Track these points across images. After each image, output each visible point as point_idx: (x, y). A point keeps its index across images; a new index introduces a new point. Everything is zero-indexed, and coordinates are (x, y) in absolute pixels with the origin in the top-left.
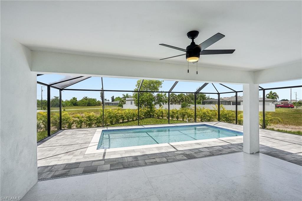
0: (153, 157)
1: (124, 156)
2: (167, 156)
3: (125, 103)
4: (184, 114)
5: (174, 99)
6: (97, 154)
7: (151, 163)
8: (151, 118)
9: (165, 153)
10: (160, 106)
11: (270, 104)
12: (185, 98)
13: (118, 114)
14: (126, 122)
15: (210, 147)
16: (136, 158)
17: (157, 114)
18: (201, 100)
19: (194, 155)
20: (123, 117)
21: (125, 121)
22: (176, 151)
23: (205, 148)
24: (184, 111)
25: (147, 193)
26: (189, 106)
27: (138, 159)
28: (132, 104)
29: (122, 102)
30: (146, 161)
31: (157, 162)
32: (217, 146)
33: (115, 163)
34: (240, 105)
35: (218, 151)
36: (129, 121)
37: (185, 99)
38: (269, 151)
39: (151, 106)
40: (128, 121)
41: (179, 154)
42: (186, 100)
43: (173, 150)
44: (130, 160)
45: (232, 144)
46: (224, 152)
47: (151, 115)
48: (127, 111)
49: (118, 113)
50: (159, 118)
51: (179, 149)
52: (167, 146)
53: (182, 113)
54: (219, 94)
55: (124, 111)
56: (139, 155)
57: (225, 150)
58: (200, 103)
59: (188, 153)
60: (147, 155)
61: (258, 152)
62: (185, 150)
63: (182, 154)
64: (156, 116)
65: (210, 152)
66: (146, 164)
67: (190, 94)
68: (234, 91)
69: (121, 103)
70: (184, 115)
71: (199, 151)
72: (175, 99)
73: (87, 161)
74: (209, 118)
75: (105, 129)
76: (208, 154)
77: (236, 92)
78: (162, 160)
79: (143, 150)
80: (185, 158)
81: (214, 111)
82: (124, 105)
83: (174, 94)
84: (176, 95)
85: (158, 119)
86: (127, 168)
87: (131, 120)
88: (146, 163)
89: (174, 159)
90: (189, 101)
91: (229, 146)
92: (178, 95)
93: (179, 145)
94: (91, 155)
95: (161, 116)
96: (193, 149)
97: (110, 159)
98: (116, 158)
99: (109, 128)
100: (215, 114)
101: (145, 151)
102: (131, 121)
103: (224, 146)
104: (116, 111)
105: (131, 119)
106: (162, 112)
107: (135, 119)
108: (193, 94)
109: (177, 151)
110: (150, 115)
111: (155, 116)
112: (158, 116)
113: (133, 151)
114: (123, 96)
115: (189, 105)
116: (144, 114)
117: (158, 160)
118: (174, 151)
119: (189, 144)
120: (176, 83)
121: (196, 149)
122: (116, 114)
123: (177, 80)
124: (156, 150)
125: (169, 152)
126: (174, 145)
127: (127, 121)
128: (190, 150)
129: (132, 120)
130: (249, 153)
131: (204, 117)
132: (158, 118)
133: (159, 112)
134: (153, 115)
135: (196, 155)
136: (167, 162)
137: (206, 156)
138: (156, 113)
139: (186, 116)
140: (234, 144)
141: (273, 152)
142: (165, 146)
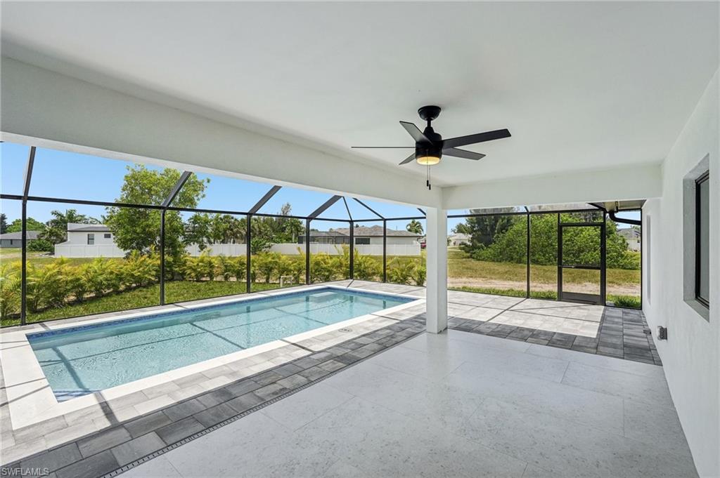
0: (269, 380)
1: (183, 396)
2: (301, 369)
3: (63, 241)
4: (271, 266)
5: (232, 230)
6: (77, 416)
7: (273, 394)
8: (176, 283)
9: (291, 363)
10: (202, 247)
11: (414, 242)
12: (259, 227)
13: (60, 277)
14: (91, 300)
15: (371, 333)
16: (223, 392)
17: (195, 270)
18: (292, 232)
19: (354, 354)
20: (81, 286)
21: (86, 296)
22: (312, 355)
23: (364, 335)
24: (270, 259)
25: (317, 464)
26: (270, 247)
27: (230, 394)
28: (93, 243)
29: (50, 236)
30: (258, 394)
31: (285, 389)
32: (381, 329)
33: (169, 422)
34: (369, 243)
35: (388, 338)
36: (103, 296)
37: (258, 229)
38: (458, 325)
39: (175, 250)
40: (99, 296)
41: (324, 360)
42: (260, 232)
43: (304, 353)
44: (211, 401)
45: (402, 322)
46: (399, 339)
47: (173, 273)
48: (95, 266)
49: (59, 273)
50: (203, 281)
51: (316, 348)
52: (284, 347)
53: (266, 264)
54: (351, 222)
55: (85, 266)
56: (228, 382)
57: (399, 334)
58: (291, 239)
59: (340, 352)
60: (248, 378)
61: (446, 328)
62: (330, 348)
63: (329, 358)
64: (193, 274)
65: (378, 342)
66: (264, 402)
67: (266, 217)
68: (380, 218)
69: (47, 240)
70: (271, 269)
71: (355, 344)
72: (235, 230)
73: (49, 451)
74: (327, 274)
75: (38, 329)
76: (376, 347)
77: (385, 220)
78: (295, 382)
79: (227, 368)
80: (341, 365)
81: (338, 257)
82: (57, 247)
83: (232, 218)
84: (236, 220)
85: (199, 284)
86: (219, 426)
87: (108, 291)
88: (262, 399)
89: (320, 373)
90: (266, 234)
91: (401, 325)
92: (242, 220)
93: (309, 340)
94: (51, 425)
95: (209, 273)
96: (343, 343)
97: (141, 417)
98: (162, 410)
99: (53, 326)
100: (338, 264)
101: (235, 369)
102: (109, 295)
103: (393, 326)
104: (50, 266)
105: (109, 289)
106: (210, 263)
107: (122, 287)
108: (274, 218)
109: (314, 353)
110: (169, 273)
111: (189, 274)
112: (196, 275)
113: (202, 376)
114: (54, 217)
115: (267, 244)
116: (154, 273)
117: (286, 383)
118: (308, 356)
119: (328, 334)
120: (276, 189)
121: (349, 341)
122: (51, 276)
123: (278, 183)
124: (263, 360)
125: (299, 359)
126: (300, 342)
127: (93, 295)
128: (338, 346)
129: (112, 290)
130: (436, 331)
131: (316, 271)
132: (197, 281)
133: (200, 264)
134: (184, 274)
135: (356, 354)
136: (310, 383)
137: (376, 353)
138: (191, 268)
139: (276, 271)
140: (405, 321)
141: (464, 325)
142: (280, 348)
